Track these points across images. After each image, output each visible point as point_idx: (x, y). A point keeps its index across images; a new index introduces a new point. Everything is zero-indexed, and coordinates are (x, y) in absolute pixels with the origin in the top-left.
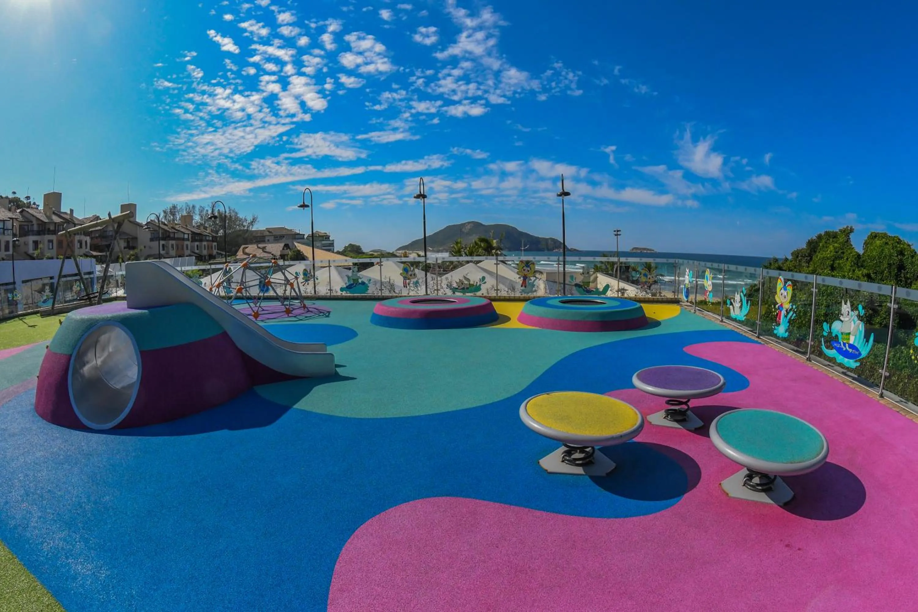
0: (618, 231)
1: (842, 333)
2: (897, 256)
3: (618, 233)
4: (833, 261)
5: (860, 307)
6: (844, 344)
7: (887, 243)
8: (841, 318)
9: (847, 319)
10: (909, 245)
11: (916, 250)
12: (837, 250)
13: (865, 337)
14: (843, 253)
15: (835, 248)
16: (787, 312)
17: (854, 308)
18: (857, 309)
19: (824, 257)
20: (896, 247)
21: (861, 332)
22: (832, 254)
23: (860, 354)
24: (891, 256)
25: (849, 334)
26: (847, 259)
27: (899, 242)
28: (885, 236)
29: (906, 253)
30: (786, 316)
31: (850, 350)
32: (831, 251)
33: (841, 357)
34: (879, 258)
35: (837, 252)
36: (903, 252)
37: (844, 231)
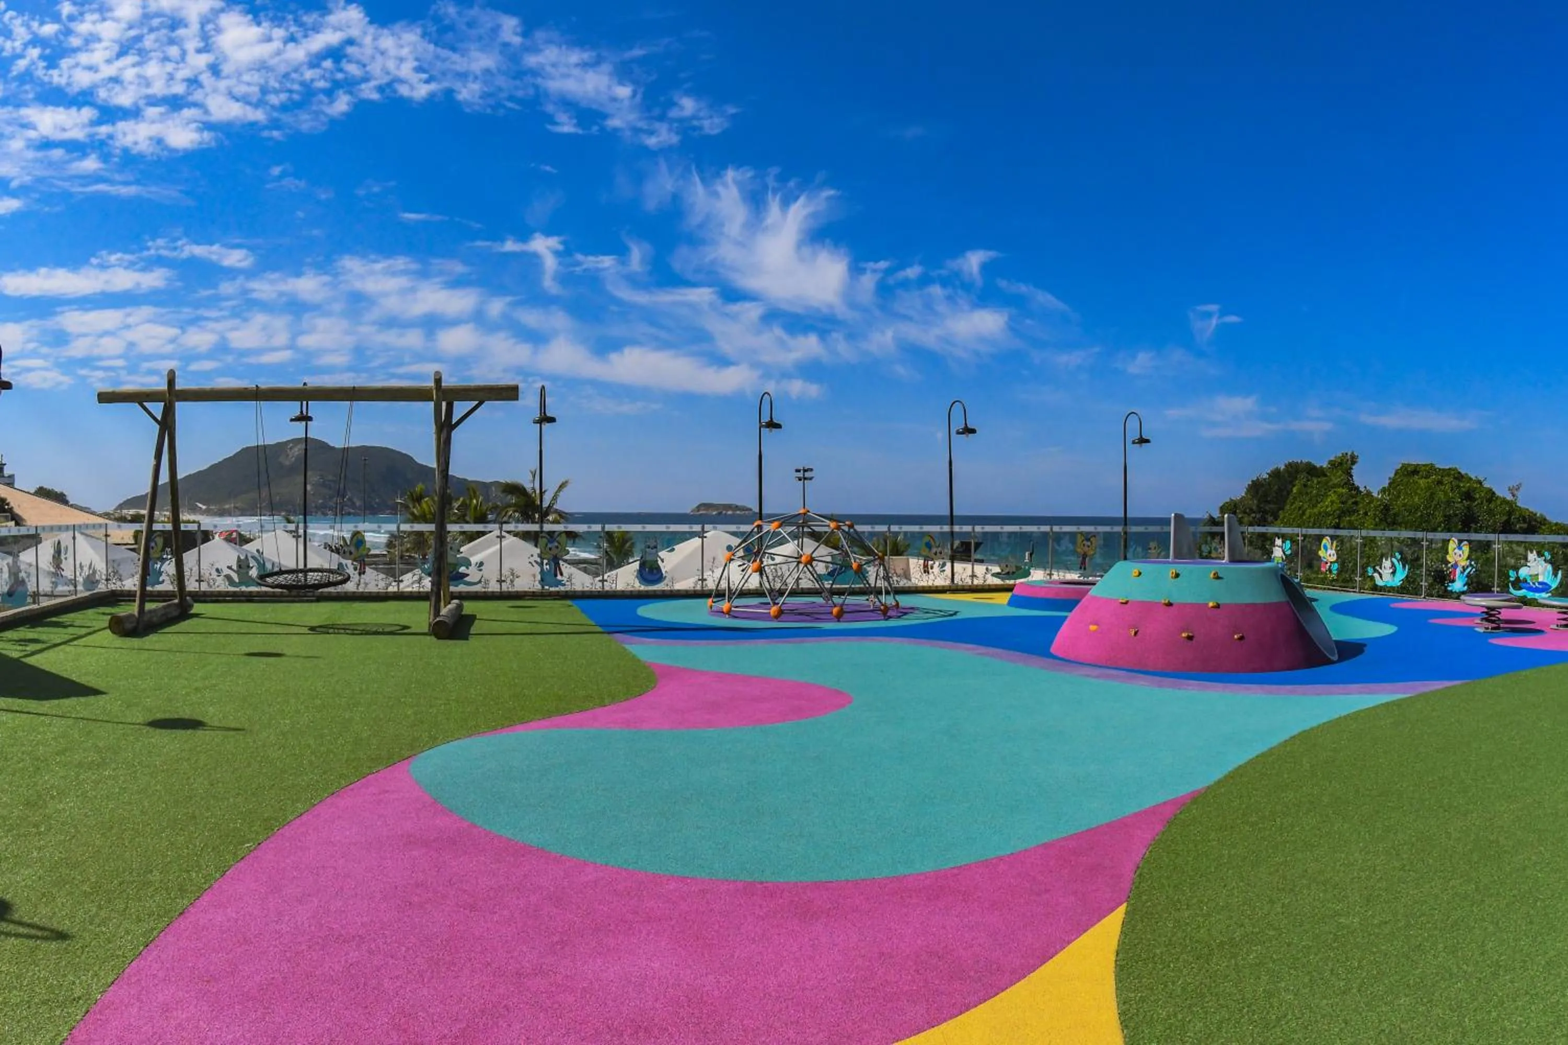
0: (805, 471)
1: (1531, 576)
2: (1461, 502)
3: (807, 475)
4: (1339, 517)
5: (1546, 554)
6: (1534, 584)
7: (1440, 483)
8: (1528, 564)
9: (1534, 564)
10: (1480, 483)
11: (1494, 490)
12: (1344, 499)
13: (1553, 574)
14: (1356, 503)
15: (1340, 496)
16: (1464, 569)
17: (1540, 554)
18: (1543, 555)
19: (1320, 513)
20: (1458, 487)
21: (1549, 573)
22: (1335, 506)
23: (1550, 587)
24: (1449, 503)
25: (1537, 575)
26: (1366, 514)
27: (1459, 477)
28: (1431, 470)
29: (1477, 496)
30: (1462, 573)
31: (1540, 586)
32: (1332, 502)
33: (1531, 593)
34: (1426, 508)
35: (1343, 503)
36: (1472, 494)
37: (1341, 464)
